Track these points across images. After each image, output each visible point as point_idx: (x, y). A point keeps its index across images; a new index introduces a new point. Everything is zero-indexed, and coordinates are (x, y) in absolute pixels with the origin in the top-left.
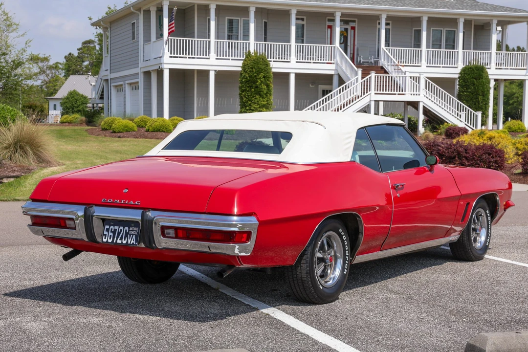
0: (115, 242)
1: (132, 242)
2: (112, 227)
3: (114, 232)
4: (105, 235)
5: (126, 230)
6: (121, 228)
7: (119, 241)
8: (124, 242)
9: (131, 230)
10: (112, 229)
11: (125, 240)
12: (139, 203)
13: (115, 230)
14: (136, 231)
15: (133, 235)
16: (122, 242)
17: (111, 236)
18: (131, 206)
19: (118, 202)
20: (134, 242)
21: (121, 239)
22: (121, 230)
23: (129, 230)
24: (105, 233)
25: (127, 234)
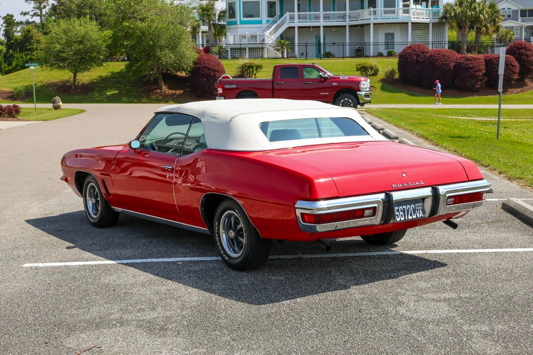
0: (407, 219)
1: (421, 215)
2: (400, 207)
3: (404, 211)
4: (397, 215)
5: (413, 207)
6: (408, 206)
7: (410, 218)
8: (414, 217)
10: (401, 209)
11: (414, 215)
12: (423, 183)
13: (404, 209)
14: (421, 206)
15: (419, 210)
16: (412, 217)
17: (402, 215)
18: (417, 186)
21: (411, 215)
22: (409, 208)
23: (415, 207)
24: (397, 213)
25: (414, 210)
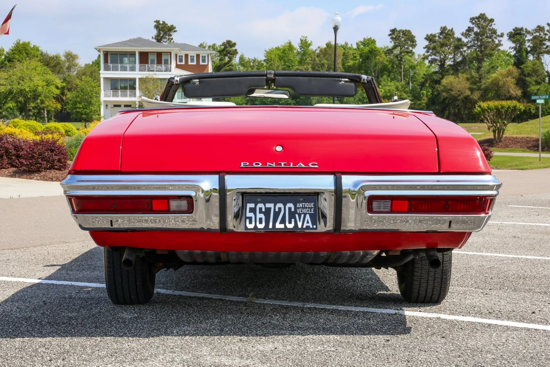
0: (271, 226)
1: (305, 224)
2: (260, 205)
3: (267, 212)
4: (250, 219)
5: (290, 209)
6: (280, 205)
7: (279, 226)
8: (290, 226)
9: (298, 208)
10: (261, 209)
11: (290, 222)
12: (315, 165)
13: (268, 210)
14: (311, 208)
15: (305, 215)
16: (285, 226)
17: (261, 220)
18: (300, 170)
19: (274, 165)
20: (310, 224)
21: (283, 221)
22: (280, 209)
23: (296, 208)
24: (249, 214)
25: (292, 215)
